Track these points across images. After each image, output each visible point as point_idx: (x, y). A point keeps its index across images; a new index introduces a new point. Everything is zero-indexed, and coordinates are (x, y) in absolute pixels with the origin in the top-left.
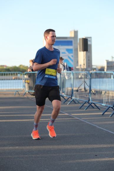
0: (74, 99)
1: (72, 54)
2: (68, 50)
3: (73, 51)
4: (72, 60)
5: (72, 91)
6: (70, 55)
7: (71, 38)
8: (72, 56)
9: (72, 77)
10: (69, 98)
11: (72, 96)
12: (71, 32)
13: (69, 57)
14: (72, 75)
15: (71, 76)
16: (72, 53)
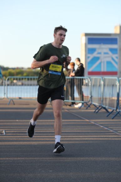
0: (119, 112)
1: (116, 55)
2: (111, 50)
3: (118, 51)
4: (116, 63)
5: (118, 102)
6: (114, 56)
7: (115, 34)
8: (117, 57)
9: (118, 84)
10: (114, 110)
11: (117, 108)
12: (116, 27)
13: (113, 59)
14: (118, 82)
15: (116, 84)
16: (117, 53)
